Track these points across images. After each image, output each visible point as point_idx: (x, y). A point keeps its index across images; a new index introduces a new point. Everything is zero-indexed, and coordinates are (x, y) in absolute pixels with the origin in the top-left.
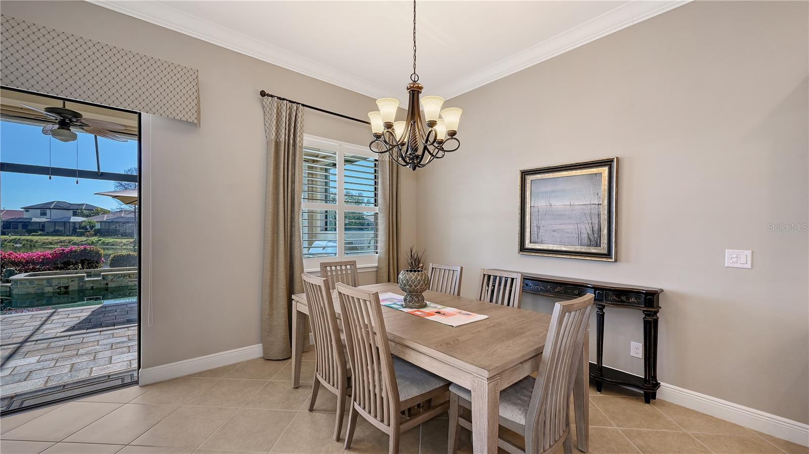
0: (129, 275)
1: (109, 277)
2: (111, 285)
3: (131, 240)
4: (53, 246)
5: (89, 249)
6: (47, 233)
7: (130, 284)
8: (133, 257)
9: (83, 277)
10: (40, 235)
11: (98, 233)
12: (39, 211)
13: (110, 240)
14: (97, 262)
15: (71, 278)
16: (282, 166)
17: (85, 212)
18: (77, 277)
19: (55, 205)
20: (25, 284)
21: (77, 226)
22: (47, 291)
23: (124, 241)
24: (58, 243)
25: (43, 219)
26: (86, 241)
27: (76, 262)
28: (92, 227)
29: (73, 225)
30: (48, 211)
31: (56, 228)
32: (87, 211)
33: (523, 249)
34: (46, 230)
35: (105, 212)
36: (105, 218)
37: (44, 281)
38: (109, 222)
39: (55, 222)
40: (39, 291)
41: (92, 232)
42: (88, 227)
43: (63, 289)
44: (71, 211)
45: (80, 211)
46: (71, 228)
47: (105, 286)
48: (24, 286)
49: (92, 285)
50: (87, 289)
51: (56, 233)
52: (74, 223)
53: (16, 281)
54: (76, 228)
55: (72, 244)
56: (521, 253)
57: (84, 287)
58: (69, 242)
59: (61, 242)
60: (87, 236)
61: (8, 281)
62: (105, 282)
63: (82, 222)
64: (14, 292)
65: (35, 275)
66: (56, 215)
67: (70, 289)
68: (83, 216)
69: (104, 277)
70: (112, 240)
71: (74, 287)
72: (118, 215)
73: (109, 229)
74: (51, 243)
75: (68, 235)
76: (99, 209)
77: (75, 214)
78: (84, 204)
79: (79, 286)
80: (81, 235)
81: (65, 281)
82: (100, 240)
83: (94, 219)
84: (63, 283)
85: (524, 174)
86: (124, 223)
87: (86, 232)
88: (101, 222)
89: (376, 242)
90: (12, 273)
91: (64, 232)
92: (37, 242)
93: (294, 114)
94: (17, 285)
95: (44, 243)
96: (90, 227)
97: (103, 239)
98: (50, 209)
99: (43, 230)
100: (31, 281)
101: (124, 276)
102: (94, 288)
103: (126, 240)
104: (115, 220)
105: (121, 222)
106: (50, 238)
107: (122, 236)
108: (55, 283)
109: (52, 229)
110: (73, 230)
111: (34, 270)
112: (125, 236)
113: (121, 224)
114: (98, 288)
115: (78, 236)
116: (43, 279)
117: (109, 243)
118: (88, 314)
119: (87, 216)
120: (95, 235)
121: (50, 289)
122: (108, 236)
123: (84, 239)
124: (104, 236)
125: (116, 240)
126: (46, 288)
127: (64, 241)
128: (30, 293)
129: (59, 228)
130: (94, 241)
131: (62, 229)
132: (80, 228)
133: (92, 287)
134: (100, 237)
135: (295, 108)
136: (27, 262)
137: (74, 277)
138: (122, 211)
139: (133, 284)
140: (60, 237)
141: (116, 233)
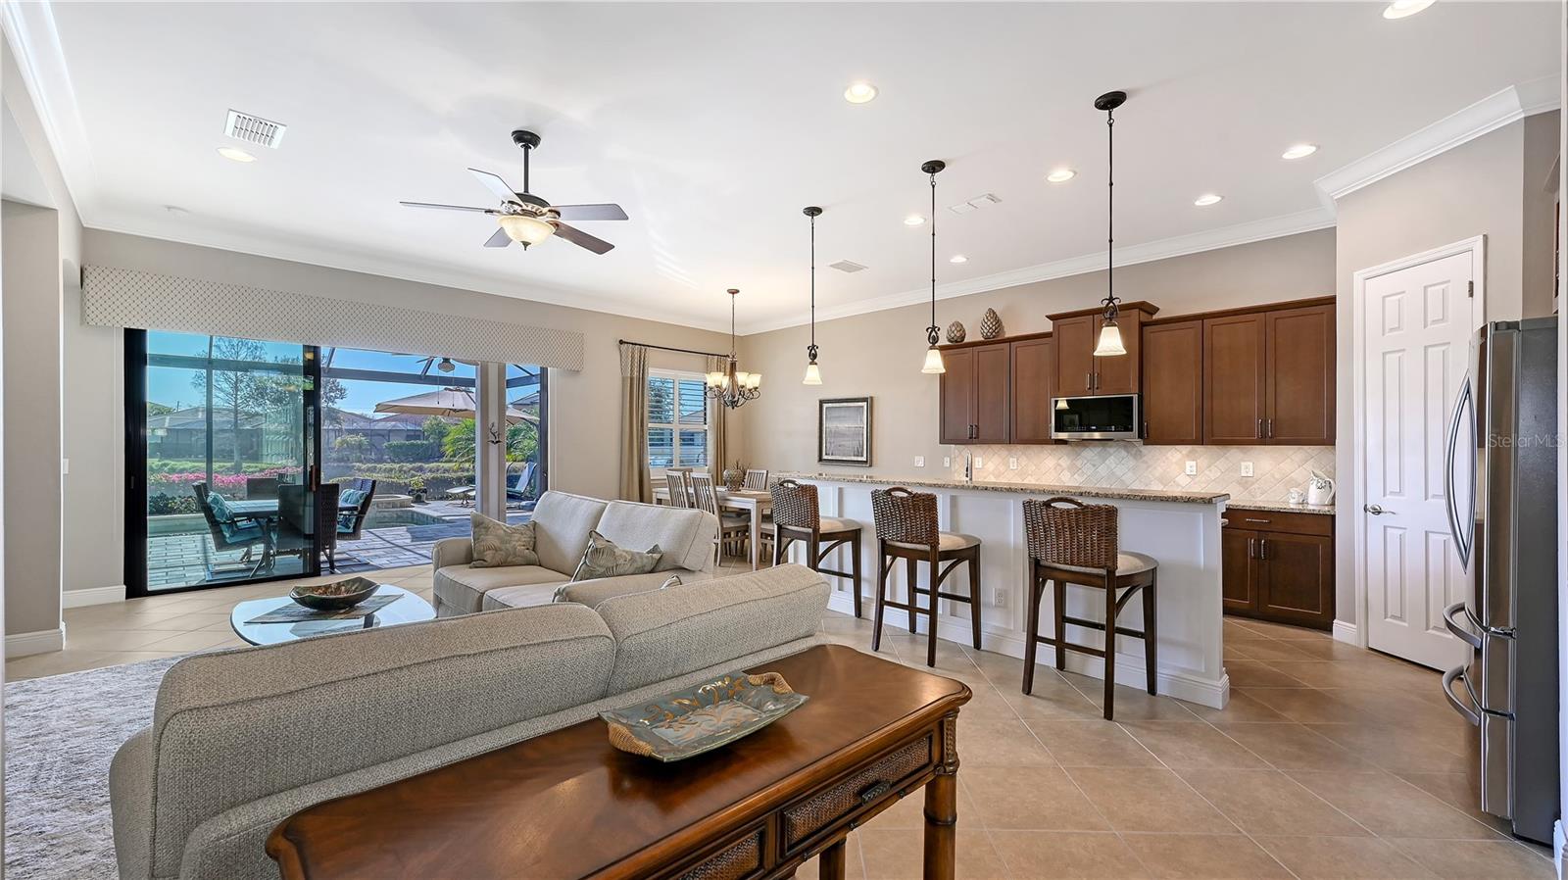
3: (229, 465)
11: (156, 450)
13: (185, 464)
33: (821, 459)
38: (176, 430)
56: (820, 463)
72: (192, 417)
73: (179, 444)
82: (165, 465)
85: (820, 404)
89: (706, 455)
93: (643, 354)
97: (172, 463)
104: (188, 427)
122: (179, 457)
124: (169, 457)
125: (196, 464)
130: (153, 466)
134: (162, 458)
135: (644, 350)
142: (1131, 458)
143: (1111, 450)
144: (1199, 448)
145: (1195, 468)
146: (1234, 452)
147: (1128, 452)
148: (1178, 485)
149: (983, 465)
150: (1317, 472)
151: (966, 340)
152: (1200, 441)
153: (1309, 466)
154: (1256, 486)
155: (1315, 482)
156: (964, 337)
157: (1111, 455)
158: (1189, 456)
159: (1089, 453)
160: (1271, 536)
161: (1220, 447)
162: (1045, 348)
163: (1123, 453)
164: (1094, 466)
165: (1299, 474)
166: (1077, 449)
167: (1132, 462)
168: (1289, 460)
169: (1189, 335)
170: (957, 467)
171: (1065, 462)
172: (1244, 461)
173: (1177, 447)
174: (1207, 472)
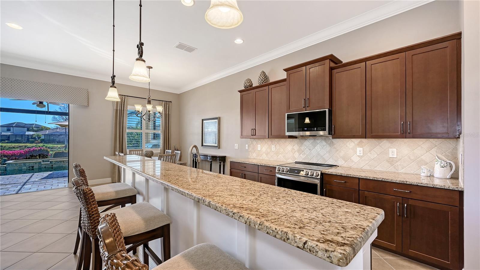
0: (63, 161)
1: (53, 162)
2: (54, 166)
3: (63, 145)
4: (15, 149)
5: (43, 149)
6: (11, 141)
7: (63, 165)
8: (65, 153)
9: (41, 162)
10: (7, 143)
11: (42, 141)
12: (6, 128)
13: (50, 145)
14: (47, 155)
15: (35, 162)
16: (118, 118)
17: (34, 128)
18: (38, 162)
19: (16, 124)
20: (13, 165)
21: (30, 137)
22: (23, 168)
23: (59, 146)
24: (18, 147)
25: (9, 133)
26: (36, 146)
27: (37, 155)
28: (39, 138)
29: (27, 137)
30: (12, 128)
31: (17, 138)
32: (35, 128)
33: (202, 145)
34: (11, 139)
35: (47, 129)
36: (47, 132)
37: (22, 164)
38: (50, 135)
39: (16, 135)
40: (20, 169)
41: (39, 141)
42: (37, 138)
43: (31, 168)
44: (26, 128)
45: (31, 128)
46: (26, 139)
47: (51, 166)
48: (13, 166)
49: (45, 166)
50: (42, 168)
51: (16, 141)
52: (28, 135)
53: (9, 164)
54: (29, 138)
55: (27, 148)
56: (202, 147)
57: (41, 167)
58: (25, 147)
59: (20, 147)
60: (36, 143)
61: (4, 164)
62: (52, 165)
63: (33, 135)
64: (8, 169)
65: (17, 161)
66: (17, 130)
67: (34, 168)
68: (33, 131)
69: (51, 162)
70: (52, 145)
71: (36, 167)
72: (55, 131)
73: (50, 139)
74: (14, 148)
75: (24, 143)
76: (43, 127)
77: (28, 130)
78: (34, 124)
79: (39, 166)
80: (32, 142)
81: (32, 164)
82: (44, 146)
83: (40, 133)
84: (31, 165)
85: (203, 120)
86: (59, 135)
87: (35, 141)
88: (45, 135)
90: (5, 161)
91: (21, 141)
92: (5, 147)
93: (124, 100)
94: (9, 165)
95: (10, 147)
96: (38, 137)
97: (46, 145)
98: (13, 127)
99: (8, 140)
100: (16, 164)
101: (61, 161)
102: (46, 167)
103: (60, 145)
104: (54, 134)
105: (57, 135)
106: (13, 145)
107: (58, 143)
108: (27, 165)
109: (14, 139)
110: (27, 139)
111: (15, 159)
112: (59, 143)
113: (57, 136)
114: (48, 167)
115: (30, 143)
116: (21, 163)
117: (50, 147)
118: (48, 175)
119: (36, 131)
120: (41, 142)
121: (25, 168)
122: (49, 143)
123: (34, 145)
124: (46, 143)
125: (54, 145)
126: (23, 167)
127: (22, 146)
128: (16, 170)
129: (18, 139)
130: (40, 146)
131: (20, 139)
132: (32, 138)
133: (45, 167)
134: (44, 144)
135: (124, 98)
136: (12, 155)
137: (36, 162)
138: (58, 128)
139: (65, 165)
140: (19, 144)
141: (54, 141)
142: (328, 146)
143: (318, 141)
144: (364, 140)
145: (362, 152)
146: (385, 143)
147: (326, 143)
148: (353, 161)
149: (261, 149)
150: (440, 155)
151: (253, 86)
152: (365, 136)
153: (433, 151)
154: (398, 163)
155: (439, 163)
156: (252, 84)
157: (318, 144)
158: (359, 145)
159: (308, 143)
160: (411, 202)
161: (377, 139)
162: (283, 87)
163: (324, 143)
164: (310, 149)
165: (427, 157)
166: (302, 141)
167: (328, 148)
168: (420, 148)
169: (358, 72)
170: (251, 149)
171: (296, 147)
172: (391, 148)
173: (352, 139)
174: (369, 154)
